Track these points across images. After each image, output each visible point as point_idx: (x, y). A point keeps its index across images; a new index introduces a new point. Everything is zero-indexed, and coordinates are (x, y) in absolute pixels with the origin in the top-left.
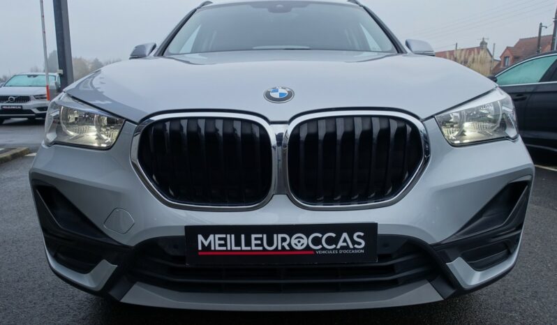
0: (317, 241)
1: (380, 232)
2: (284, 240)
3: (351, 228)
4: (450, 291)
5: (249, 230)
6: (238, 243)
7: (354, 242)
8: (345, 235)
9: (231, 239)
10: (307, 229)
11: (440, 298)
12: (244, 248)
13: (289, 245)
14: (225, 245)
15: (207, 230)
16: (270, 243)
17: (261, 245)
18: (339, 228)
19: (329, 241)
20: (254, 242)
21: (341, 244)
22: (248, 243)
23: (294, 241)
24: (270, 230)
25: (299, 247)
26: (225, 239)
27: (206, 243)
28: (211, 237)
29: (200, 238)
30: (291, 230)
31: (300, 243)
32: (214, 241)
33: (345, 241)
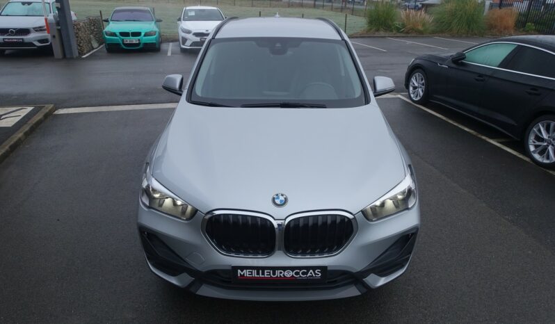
0: (297, 273)
1: (329, 269)
2: (281, 273)
3: (314, 268)
4: (365, 290)
5: (263, 268)
6: (258, 274)
7: (315, 274)
8: (311, 271)
9: (254, 272)
10: (292, 268)
11: (360, 294)
12: (261, 276)
13: (284, 275)
14: (252, 274)
15: (242, 268)
16: (274, 274)
17: (270, 275)
18: (308, 268)
19: (303, 273)
20: (266, 273)
21: (309, 274)
22: (263, 274)
23: (286, 273)
24: (274, 269)
25: (288, 276)
26: (252, 272)
27: (242, 274)
28: (245, 271)
29: (239, 271)
30: (285, 269)
31: (289, 274)
32: (246, 273)
33: (311, 273)
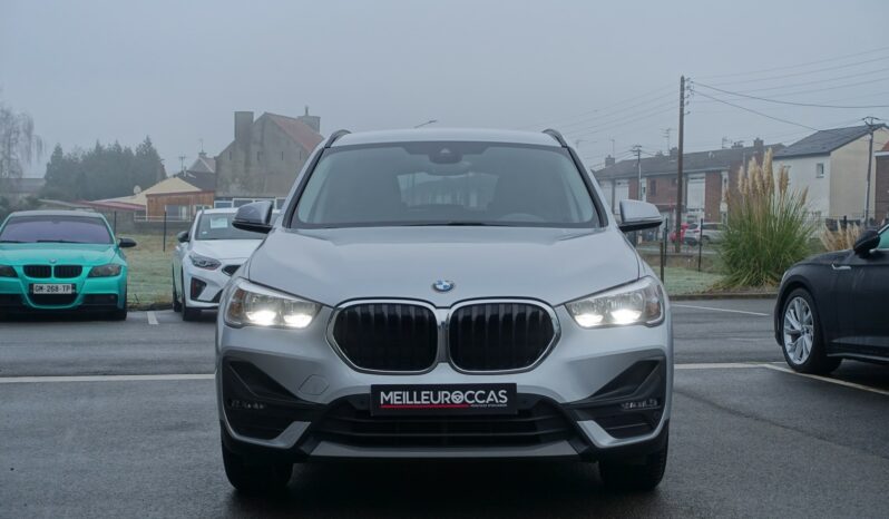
0: (471, 397)
1: (519, 391)
2: (446, 396)
3: (497, 387)
4: (583, 448)
5: (420, 388)
6: (411, 399)
7: (499, 398)
8: (492, 392)
9: (406, 395)
10: (463, 388)
12: (416, 402)
13: (450, 400)
14: (401, 400)
15: (388, 388)
16: (436, 399)
17: (429, 400)
18: (488, 387)
19: (480, 397)
20: (423, 397)
21: (489, 399)
22: (419, 399)
23: (453, 397)
24: (436, 388)
25: (457, 402)
26: (401, 396)
27: (387, 399)
28: (391, 393)
29: (382, 393)
30: (451, 388)
31: (458, 398)
32: (393, 397)
33: (492, 397)
